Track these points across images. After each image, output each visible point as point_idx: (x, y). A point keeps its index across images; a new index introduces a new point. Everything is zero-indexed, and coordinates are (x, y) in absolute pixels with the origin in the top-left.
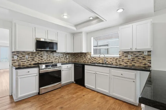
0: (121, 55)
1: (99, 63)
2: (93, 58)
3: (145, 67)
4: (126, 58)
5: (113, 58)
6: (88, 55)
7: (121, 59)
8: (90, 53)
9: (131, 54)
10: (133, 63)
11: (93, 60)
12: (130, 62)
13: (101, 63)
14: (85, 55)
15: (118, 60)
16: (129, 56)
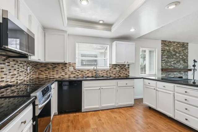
0: (111, 67)
1: (88, 77)
2: (79, 70)
3: (126, 77)
4: (114, 70)
5: (104, 70)
6: (70, 67)
7: (111, 71)
8: (73, 63)
9: (118, 67)
10: (120, 74)
11: (78, 74)
12: (117, 74)
13: (91, 76)
14: (64, 67)
15: (108, 72)
16: (117, 68)
